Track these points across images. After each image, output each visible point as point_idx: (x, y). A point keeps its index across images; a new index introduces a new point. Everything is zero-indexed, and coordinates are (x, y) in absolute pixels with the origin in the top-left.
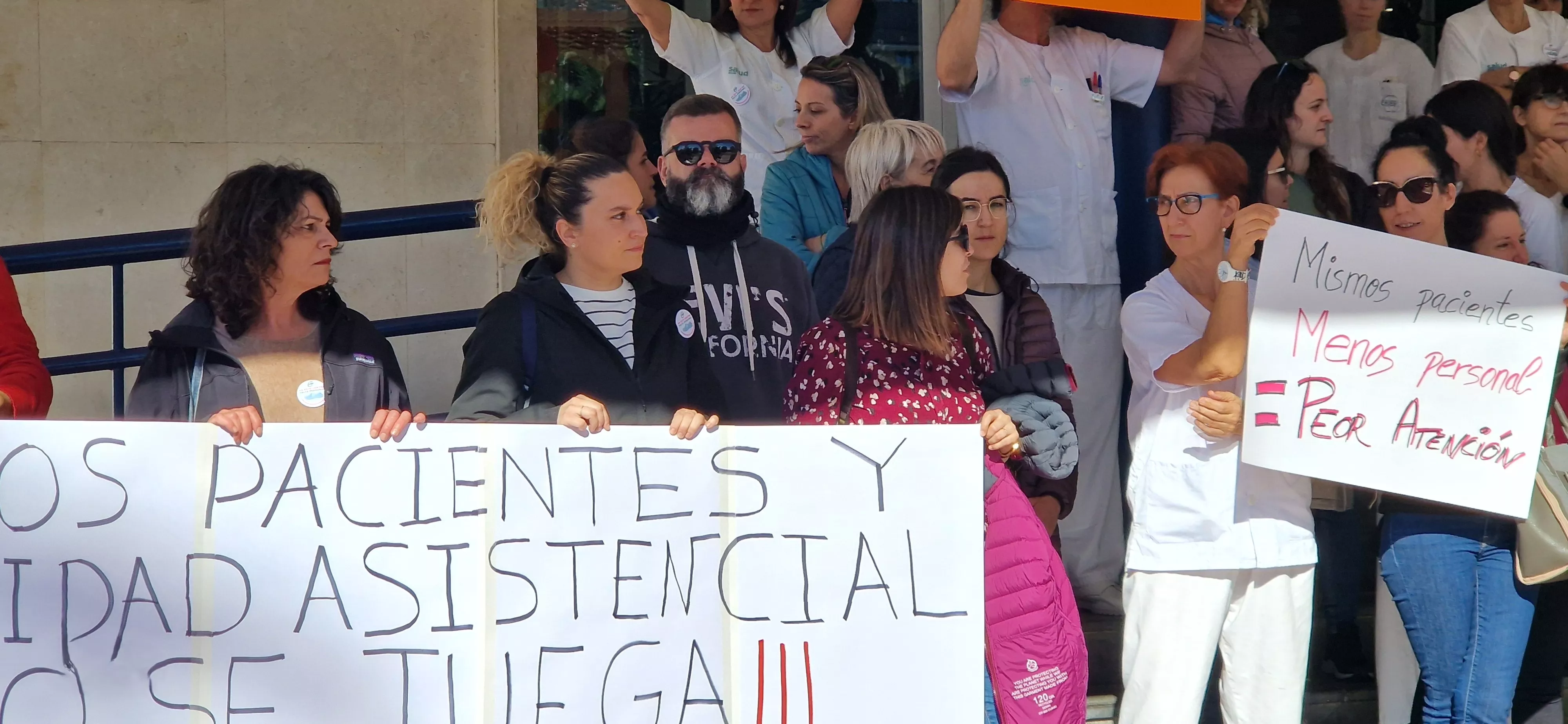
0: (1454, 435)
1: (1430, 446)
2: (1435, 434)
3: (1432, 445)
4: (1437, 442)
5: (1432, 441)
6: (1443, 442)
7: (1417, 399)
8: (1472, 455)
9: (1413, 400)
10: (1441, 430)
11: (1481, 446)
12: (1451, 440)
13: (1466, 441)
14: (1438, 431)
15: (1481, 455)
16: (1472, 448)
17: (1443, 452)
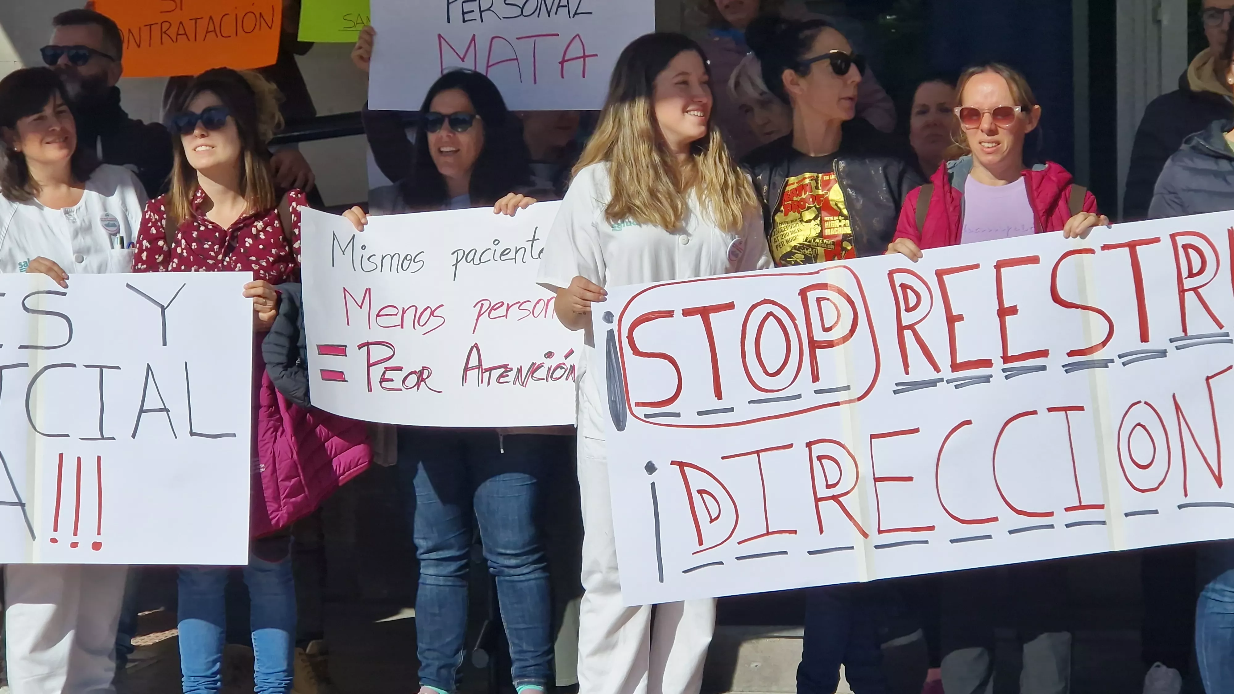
0: (521, 367)
1: (500, 381)
2: (503, 370)
3: (502, 380)
4: (508, 376)
5: (501, 376)
6: (512, 375)
7: (476, 344)
8: (543, 379)
9: (473, 345)
10: (508, 365)
11: (549, 369)
12: (519, 371)
13: (534, 368)
14: (505, 366)
15: (552, 377)
16: (541, 373)
17: (514, 383)
